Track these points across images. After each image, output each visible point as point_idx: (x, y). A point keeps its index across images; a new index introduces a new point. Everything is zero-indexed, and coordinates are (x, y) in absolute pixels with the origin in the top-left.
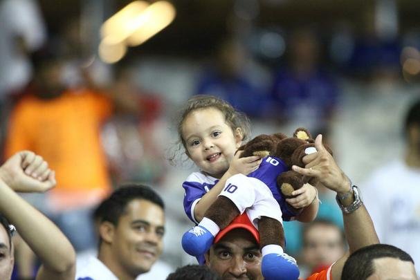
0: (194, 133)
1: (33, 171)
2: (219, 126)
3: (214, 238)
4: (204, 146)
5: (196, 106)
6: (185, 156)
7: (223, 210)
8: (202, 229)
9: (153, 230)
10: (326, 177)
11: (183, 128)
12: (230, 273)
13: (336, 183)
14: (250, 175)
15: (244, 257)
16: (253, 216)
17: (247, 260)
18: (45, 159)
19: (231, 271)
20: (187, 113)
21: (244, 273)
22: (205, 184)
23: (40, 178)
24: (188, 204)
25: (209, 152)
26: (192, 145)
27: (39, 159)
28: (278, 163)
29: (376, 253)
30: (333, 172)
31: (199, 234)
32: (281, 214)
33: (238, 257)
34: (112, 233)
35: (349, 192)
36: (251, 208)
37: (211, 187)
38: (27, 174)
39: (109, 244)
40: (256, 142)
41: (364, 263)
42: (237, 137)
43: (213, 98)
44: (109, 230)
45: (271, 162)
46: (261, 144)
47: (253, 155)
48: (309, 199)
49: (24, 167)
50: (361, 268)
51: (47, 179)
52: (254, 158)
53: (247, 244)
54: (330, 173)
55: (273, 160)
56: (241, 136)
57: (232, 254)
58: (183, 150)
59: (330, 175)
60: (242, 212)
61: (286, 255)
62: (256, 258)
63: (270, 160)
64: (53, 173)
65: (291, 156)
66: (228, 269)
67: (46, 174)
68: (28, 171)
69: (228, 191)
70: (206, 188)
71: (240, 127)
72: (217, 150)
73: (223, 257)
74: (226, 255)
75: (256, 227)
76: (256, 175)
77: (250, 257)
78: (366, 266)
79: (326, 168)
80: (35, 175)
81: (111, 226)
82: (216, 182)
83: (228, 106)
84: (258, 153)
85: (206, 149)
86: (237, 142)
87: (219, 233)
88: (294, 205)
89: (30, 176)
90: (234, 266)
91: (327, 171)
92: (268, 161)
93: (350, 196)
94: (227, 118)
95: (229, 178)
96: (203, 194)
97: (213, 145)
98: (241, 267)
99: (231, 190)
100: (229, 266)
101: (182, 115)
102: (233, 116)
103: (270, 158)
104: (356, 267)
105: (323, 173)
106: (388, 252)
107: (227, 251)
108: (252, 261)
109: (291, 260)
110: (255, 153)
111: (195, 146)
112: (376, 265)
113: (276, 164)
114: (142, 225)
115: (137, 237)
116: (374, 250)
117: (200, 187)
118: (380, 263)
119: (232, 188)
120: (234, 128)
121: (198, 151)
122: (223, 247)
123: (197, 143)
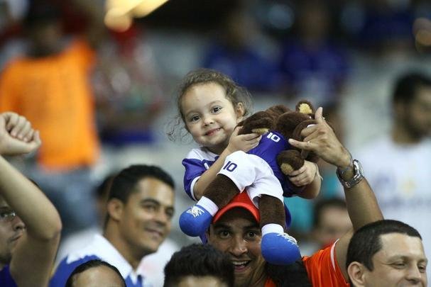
0: (193, 109)
1: (19, 133)
2: (219, 101)
3: (212, 218)
4: (203, 122)
5: (196, 80)
6: (185, 131)
7: (222, 189)
8: (200, 209)
9: (162, 210)
10: (324, 151)
11: (183, 103)
12: (231, 253)
13: (335, 157)
14: (250, 152)
15: (244, 236)
16: (253, 194)
17: (247, 239)
18: (28, 119)
19: (231, 251)
20: (187, 87)
21: (244, 253)
22: (204, 161)
23: (26, 139)
24: (187, 182)
25: (209, 129)
26: (192, 120)
27: (22, 119)
28: (279, 139)
29: (383, 229)
30: (332, 145)
31: (197, 215)
32: (282, 192)
33: (238, 236)
34: (120, 211)
35: (349, 166)
36: (252, 186)
37: (210, 163)
38: (13, 137)
39: (117, 221)
40: (255, 119)
41: (371, 239)
42: (237, 111)
43: (213, 72)
44: (117, 208)
45: (272, 138)
46: (260, 121)
47: (251, 133)
48: (310, 176)
49: (9, 129)
50: (368, 244)
51: (32, 139)
52: (253, 135)
53: (246, 223)
54: (329, 146)
55: (274, 135)
56: (243, 112)
57: (233, 234)
58: (182, 124)
59: (328, 148)
60: (242, 191)
61: (287, 235)
62: (257, 236)
63: (271, 136)
64: (37, 133)
65: (292, 132)
66: (229, 248)
67: (31, 134)
68: (14, 133)
69: (228, 169)
70: (206, 165)
71: (241, 102)
72: (217, 126)
73: (223, 237)
74: (226, 235)
75: (256, 205)
76: (257, 151)
77: (251, 235)
78: (372, 242)
79: (323, 141)
80: (20, 136)
81: (120, 203)
82: (217, 158)
83: (228, 80)
84: (257, 130)
85: (206, 125)
86: (238, 118)
87: (217, 213)
88: (295, 183)
89: (16, 137)
90: (234, 246)
91: (326, 144)
92: (269, 137)
93: (350, 170)
94: (228, 93)
95: (229, 155)
96: (203, 172)
97: (213, 121)
98: (242, 247)
99: (231, 168)
100: (229, 246)
101: (181, 90)
102: (235, 91)
103: (271, 134)
104: (363, 243)
105: (321, 147)
106: (396, 227)
107: (227, 231)
108: (253, 240)
109: (292, 240)
110: (253, 131)
111: (194, 122)
112: (383, 241)
113: (277, 141)
114: (152, 204)
115: (146, 215)
116: (380, 226)
117: (200, 164)
118: (387, 239)
119: (232, 166)
120: (235, 104)
121: (197, 126)
122: (223, 226)
123: (196, 118)
